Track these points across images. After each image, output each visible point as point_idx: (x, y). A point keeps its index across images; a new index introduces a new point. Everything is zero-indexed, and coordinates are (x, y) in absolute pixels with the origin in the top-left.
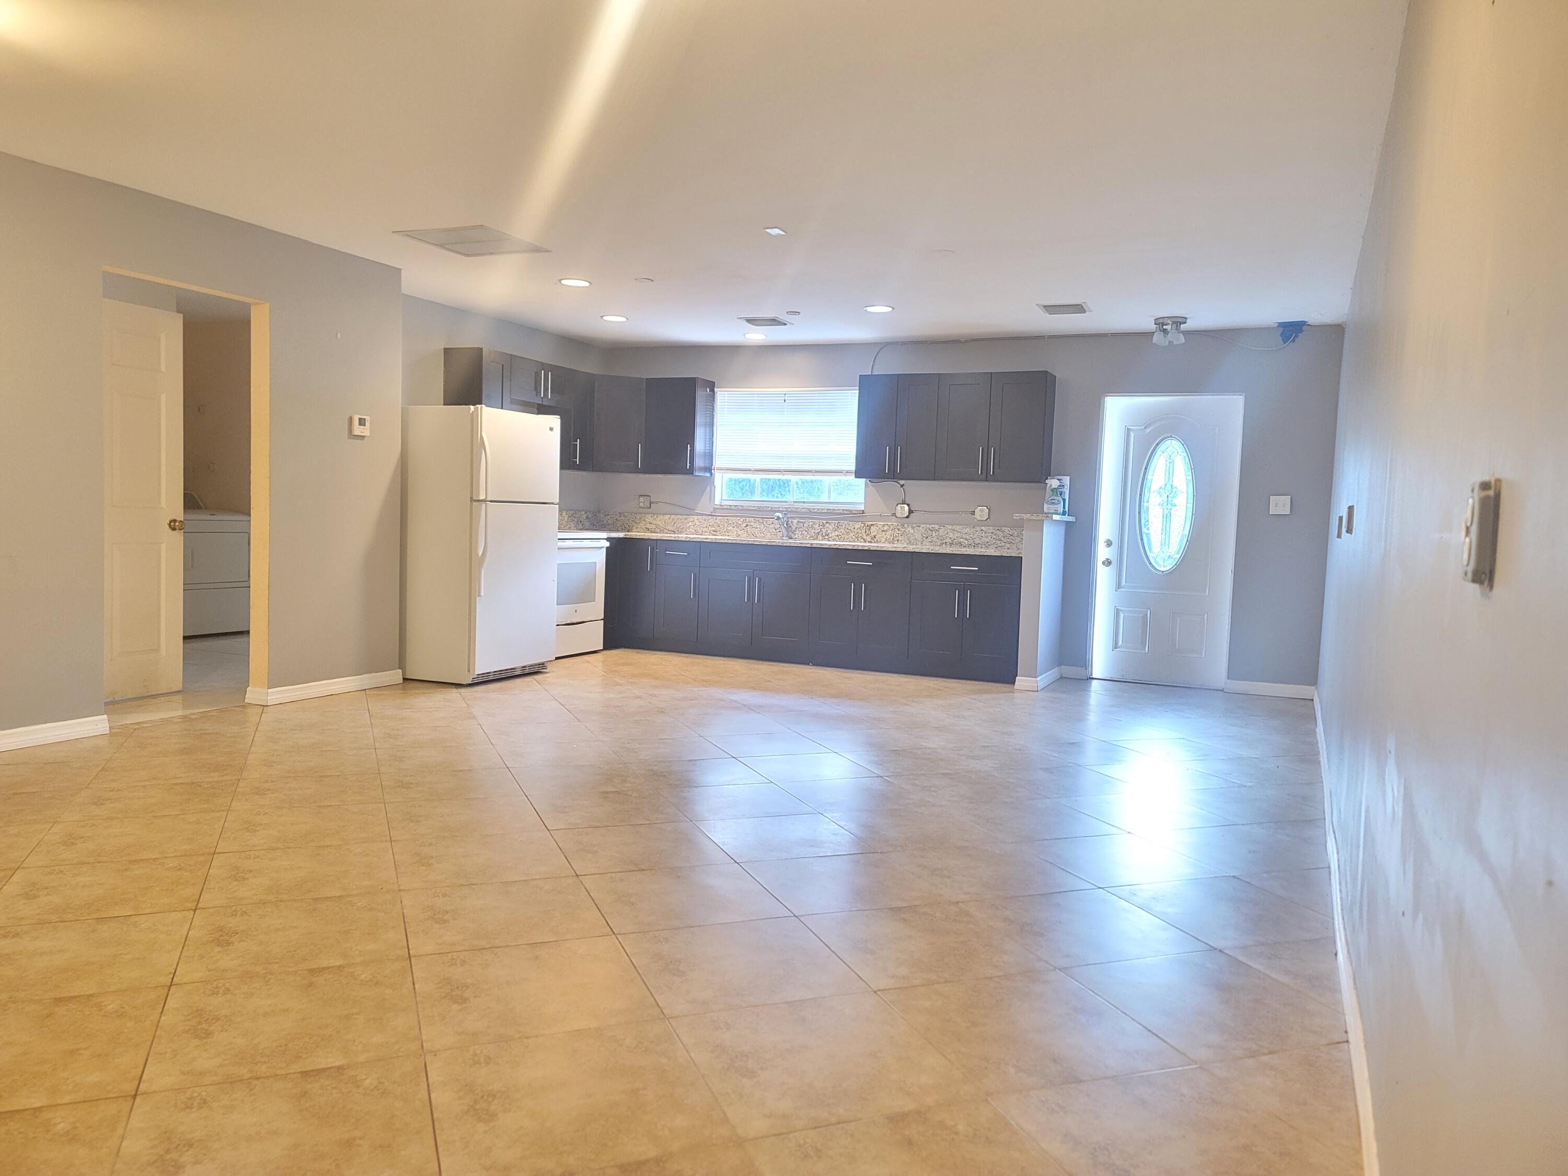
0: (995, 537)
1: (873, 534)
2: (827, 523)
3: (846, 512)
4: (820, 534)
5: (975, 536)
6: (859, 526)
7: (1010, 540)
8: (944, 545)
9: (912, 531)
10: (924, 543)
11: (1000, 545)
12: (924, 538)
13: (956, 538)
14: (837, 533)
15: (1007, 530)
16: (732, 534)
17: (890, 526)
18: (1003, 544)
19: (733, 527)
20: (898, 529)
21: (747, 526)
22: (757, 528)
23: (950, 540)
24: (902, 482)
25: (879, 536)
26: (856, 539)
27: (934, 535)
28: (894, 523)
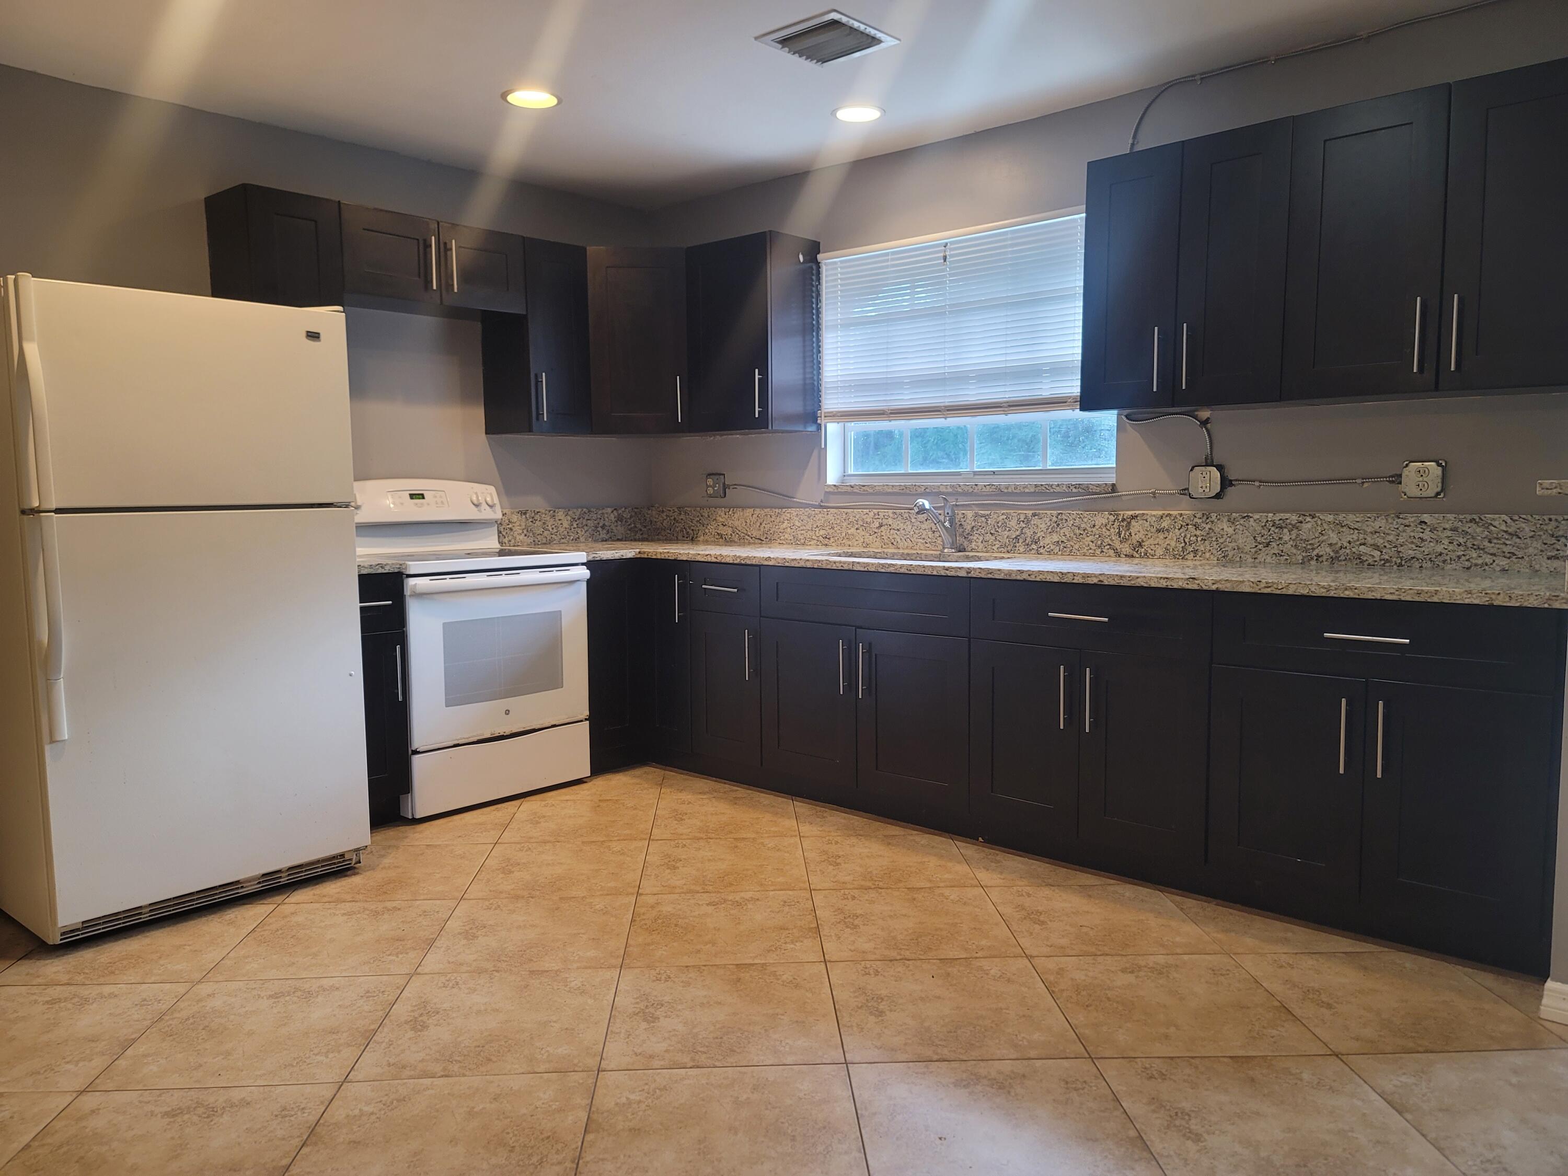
0: (1461, 540)
1: (1136, 538)
2: (1034, 515)
3: (1074, 490)
4: (1021, 541)
5: (1401, 540)
6: (1104, 521)
7: (1507, 549)
8: (1313, 562)
9: (1230, 531)
10: (1261, 557)
11: (1480, 561)
12: (1260, 546)
13: (1345, 544)
14: (1055, 538)
15: (1500, 522)
16: (856, 543)
17: (1176, 517)
18: (1488, 559)
19: (857, 529)
20: (1196, 527)
21: (881, 526)
22: (898, 530)
23: (1328, 550)
24: (1205, 414)
25: (1151, 541)
26: (1098, 552)
27: (1286, 538)
28: (1185, 510)
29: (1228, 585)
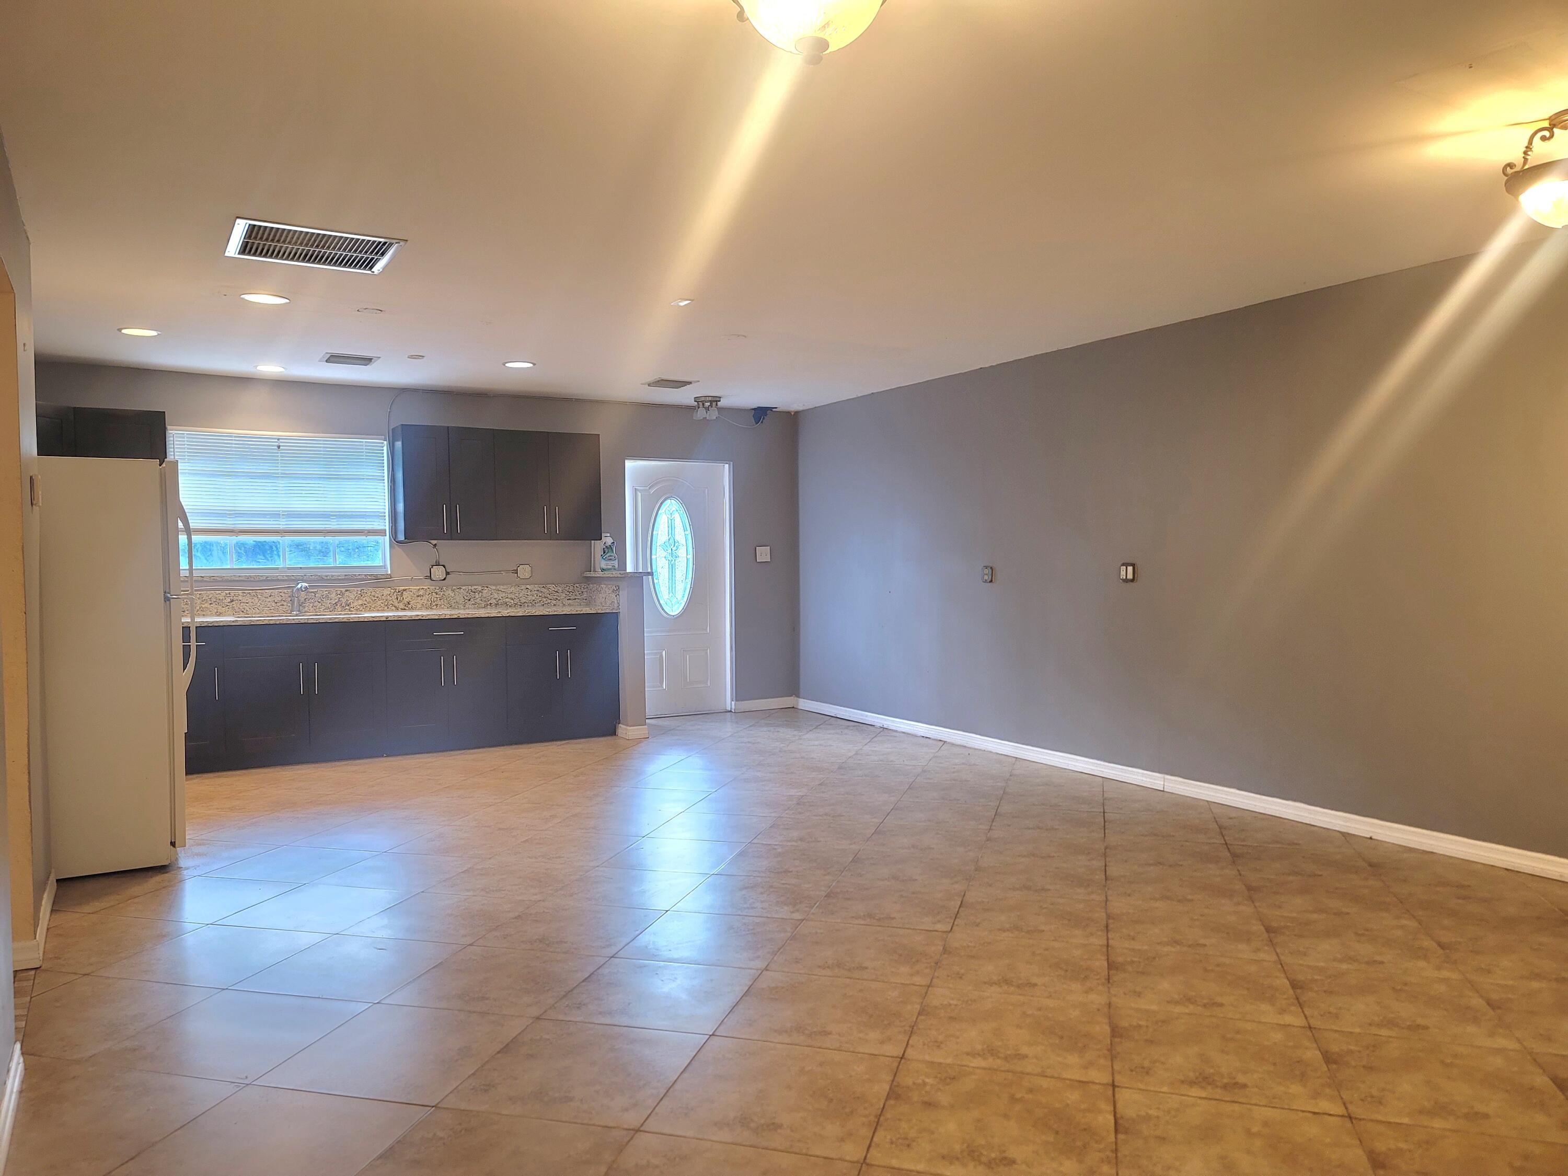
0: (540, 595)
1: (406, 600)
2: (347, 591)
3: (369, 577)
4: (338, 605)
5: (520, 596)
6: (389, 593)
7: (555, 597)
8: (489, 606)
9: (453, 595)
10: (467, 606)
11: (546, 602)
12: (466, 601)
13: (501, 598)
14: (360, 602)
15: (552, 587)
16: (209, 613)
17: (426, 590)
18: (549, 601)
19: (210, 604)
20: (436, 593)
21: (232, 601)
22: (247, 603)
23: (494, 601)
24: (434, 542)
25: (414, 601)
26: (386, 608)
27: (477, 597)
28: (427, 584)
29: (513, 613)
